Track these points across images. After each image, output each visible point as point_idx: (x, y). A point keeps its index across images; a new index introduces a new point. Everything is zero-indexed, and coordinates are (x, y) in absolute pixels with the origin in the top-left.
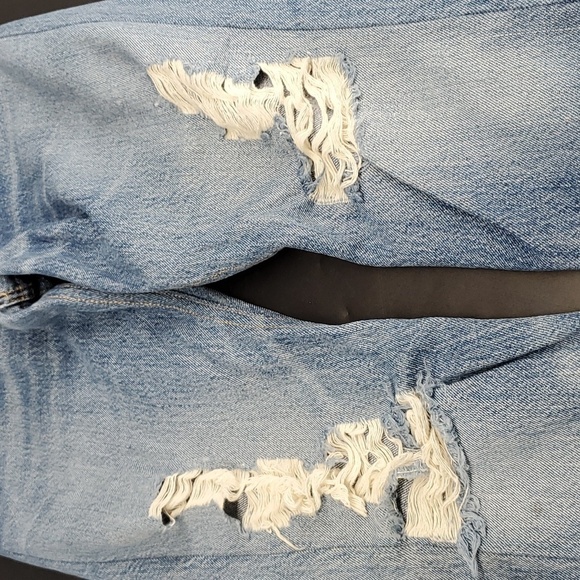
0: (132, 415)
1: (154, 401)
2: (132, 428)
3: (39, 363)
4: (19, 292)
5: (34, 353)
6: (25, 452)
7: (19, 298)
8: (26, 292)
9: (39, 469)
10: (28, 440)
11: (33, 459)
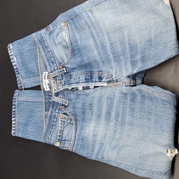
0: (155, 130)
1: (165, 129)
2: (154, 134)
3: (124, 110)
4: (131, 82)
5: (123, 107)
6: (114, 134)
7: (131, 84)
8: (133, 83)
9: (118, 140)
10: (115, 131)
11: (116, 137)
